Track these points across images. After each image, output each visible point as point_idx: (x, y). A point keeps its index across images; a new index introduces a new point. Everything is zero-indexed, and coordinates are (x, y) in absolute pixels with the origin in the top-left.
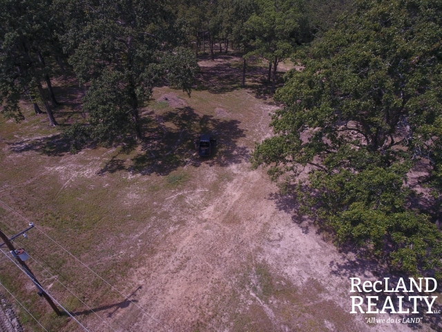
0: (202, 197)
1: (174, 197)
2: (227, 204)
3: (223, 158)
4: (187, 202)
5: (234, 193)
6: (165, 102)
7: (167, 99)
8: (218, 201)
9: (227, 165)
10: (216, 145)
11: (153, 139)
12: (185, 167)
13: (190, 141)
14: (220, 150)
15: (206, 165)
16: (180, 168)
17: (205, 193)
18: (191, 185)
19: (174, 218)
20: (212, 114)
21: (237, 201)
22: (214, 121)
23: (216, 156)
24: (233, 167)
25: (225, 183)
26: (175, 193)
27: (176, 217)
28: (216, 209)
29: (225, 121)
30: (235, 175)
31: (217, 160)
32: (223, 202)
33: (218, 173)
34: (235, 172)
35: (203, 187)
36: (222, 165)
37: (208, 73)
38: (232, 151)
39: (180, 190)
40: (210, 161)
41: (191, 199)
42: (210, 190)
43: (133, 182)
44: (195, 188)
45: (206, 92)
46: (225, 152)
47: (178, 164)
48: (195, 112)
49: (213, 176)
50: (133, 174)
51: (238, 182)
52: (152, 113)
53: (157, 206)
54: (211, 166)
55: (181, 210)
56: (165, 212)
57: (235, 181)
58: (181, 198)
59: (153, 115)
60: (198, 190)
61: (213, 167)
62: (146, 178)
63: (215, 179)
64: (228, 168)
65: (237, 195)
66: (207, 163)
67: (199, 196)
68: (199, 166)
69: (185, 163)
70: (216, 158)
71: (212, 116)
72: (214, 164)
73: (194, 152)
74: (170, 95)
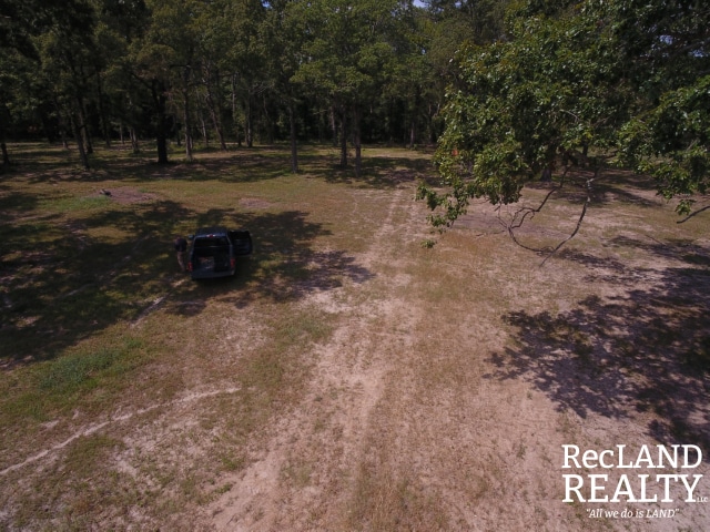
3: (278, 281)
5: (353, 380)
6: (108, 197)
7: (108, 194)
9: (296, 296)
12: (140, 324)
14: (266, 264)
17: (224, 400)
20: (232, 207)
22: (238, 215)
23: (257, 279)
24: (321, 298)
25: (306, 349)
29: (268, 214)
30: (335, 317)
31: (259, 289)
33: (268, 322)
34: (332, 310)
35: (212, 377)
36: (280, 298)
38: (305, 263)
40: (235, 294)
42: (246, 385)
45: (216, 182)
48: (184, 207)
51: (353, 337)
52: (55, 217)
54: (240, 305)
57: (340, 334)
59: (55, 221)
60: (190, 397)
61: (251, 308)
64: (303, 304)
66: (228, 300)
67: (191, 422)
68: (197, 312)
69: (140, 311)
70: (255, 284)
71: (233, 210)
72: (253, 300)
73: (179, 279)
74: (120, 190)
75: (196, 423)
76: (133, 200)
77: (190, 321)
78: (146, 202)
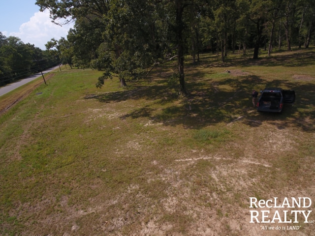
1: (192, 161)
4: (214, 176)
7: (229, 72)
11: (198, 96)
12: (230, 125)
17: (261, 169)
18: (232, 149)
20: (287, 79)
26: (197, 155)
35: (257, 156)
40: (279, 122)
41: (225, 173)
42: (275, 166)
44: (239, 154)
47: (220, 118)
48: (261, 78)
54: (280, 127)
59: (209, 82)
60: (245, 161)
66: (274, 124)
68: (257, 126)
69: (231, 120)
74: (234, 70)
75: (246, 173)
76: (239, 75)
78: (244, 75)
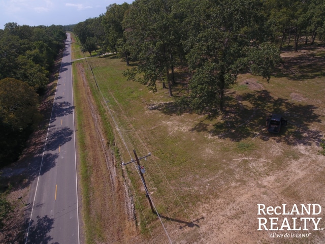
0: (265, 166)
1: (240, 160)
2: (288, 179)
3: (291, 137)
4: (250, 166)
5: (297, 171)
6: (246, 85)
7: (247, 83)
8: (280, 173)
9: (294, 144)
10: (286, 125)
11: (231, 112)
12: (254, 138)
13: (262, 118)
14: (290, 130)
15: (273, 140)
16: (249, 138)
17: (268, 163)
18: (256, 154)
19: (237, 176)
20: (287, 98)
21: (300, 179)
22: (288, 104)
23: (285, 135)
24: (301, 148)
25: (290, 160)
26: (241, 157)
27: (239, 176)
28: (277, 180)
29: (300, 105)
30: (302, 155)
31: (284, 139)
32: (285, 176)
33: (283, 149)
34: (302, 152)
35: (267, 158)
36: (289, 144)
37: (289, 63)
38: (302, 133)
39: (246, 155)
40: (277, 138)
41: (254, 165)
42: (273, 162)
43: (211, 141)
44: (259, 157)
45: (285, 79)
46: (295, 132)
47: (248, 134)
48: (271, 95)
49: (278, 151)
50: (212, 136)
51: (304, 162)
52: (234, 93)
53: (225, 163)
54: (278, 142)
55: (244, 172)
56: (231, 170)
57: (301, 160)
58: (245, 162)
59: (234, 95)
60: (262, 160)
61: (280, 144)
62: (221, 141)
63: (280, 154)
64: (295, 147)
65: (301, 174)
66: (275, 139)
67: (261, 165)
68: (267, 140)
69: (254, 136)
70: (284, 136)
71: (287, 100)
72: (281, 141)
73: (264, 128)
74: (251, 80)
77: (265, 142)
78: (258, 90)
